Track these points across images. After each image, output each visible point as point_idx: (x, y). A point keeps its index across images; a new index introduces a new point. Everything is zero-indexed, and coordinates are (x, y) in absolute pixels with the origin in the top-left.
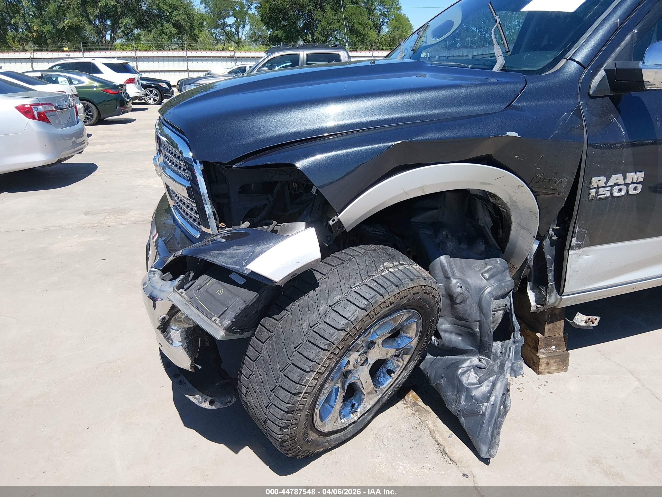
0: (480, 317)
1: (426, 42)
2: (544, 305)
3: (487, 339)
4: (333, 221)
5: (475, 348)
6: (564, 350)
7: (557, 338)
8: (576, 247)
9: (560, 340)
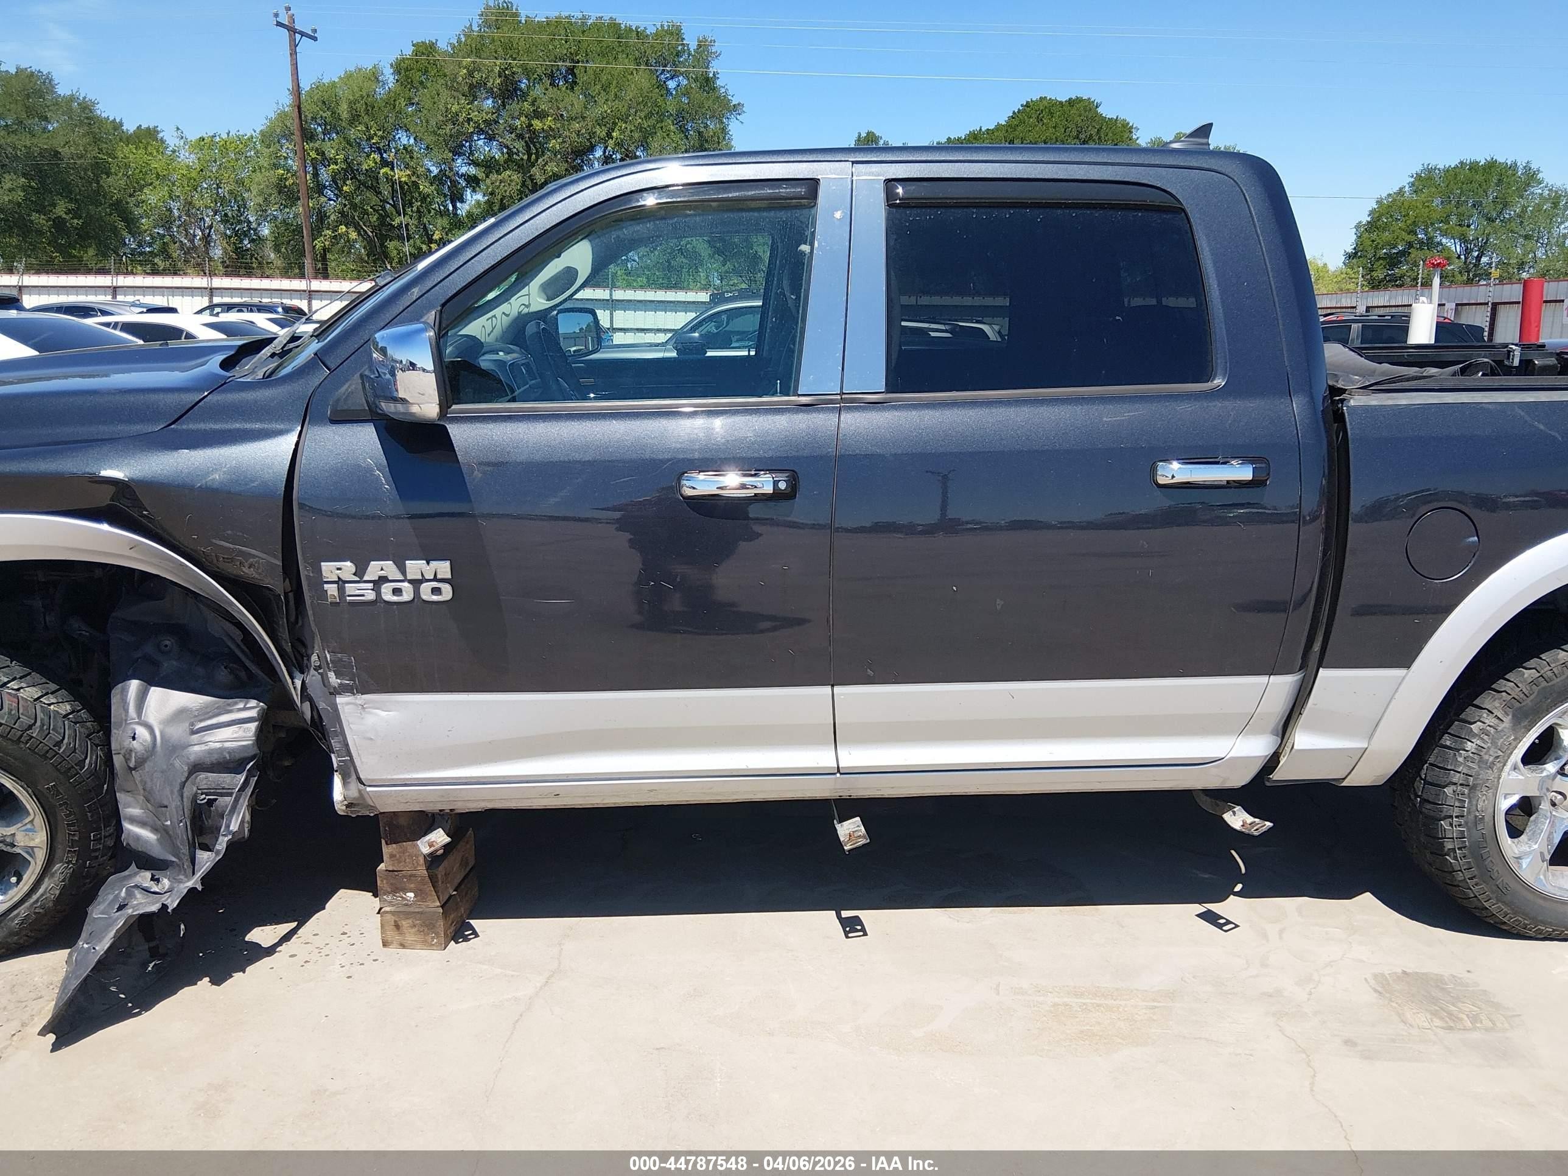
1: (527, 306)
6: (434, 905)
7: (414, 876)
8: (343, 690)
9: (422, 882)
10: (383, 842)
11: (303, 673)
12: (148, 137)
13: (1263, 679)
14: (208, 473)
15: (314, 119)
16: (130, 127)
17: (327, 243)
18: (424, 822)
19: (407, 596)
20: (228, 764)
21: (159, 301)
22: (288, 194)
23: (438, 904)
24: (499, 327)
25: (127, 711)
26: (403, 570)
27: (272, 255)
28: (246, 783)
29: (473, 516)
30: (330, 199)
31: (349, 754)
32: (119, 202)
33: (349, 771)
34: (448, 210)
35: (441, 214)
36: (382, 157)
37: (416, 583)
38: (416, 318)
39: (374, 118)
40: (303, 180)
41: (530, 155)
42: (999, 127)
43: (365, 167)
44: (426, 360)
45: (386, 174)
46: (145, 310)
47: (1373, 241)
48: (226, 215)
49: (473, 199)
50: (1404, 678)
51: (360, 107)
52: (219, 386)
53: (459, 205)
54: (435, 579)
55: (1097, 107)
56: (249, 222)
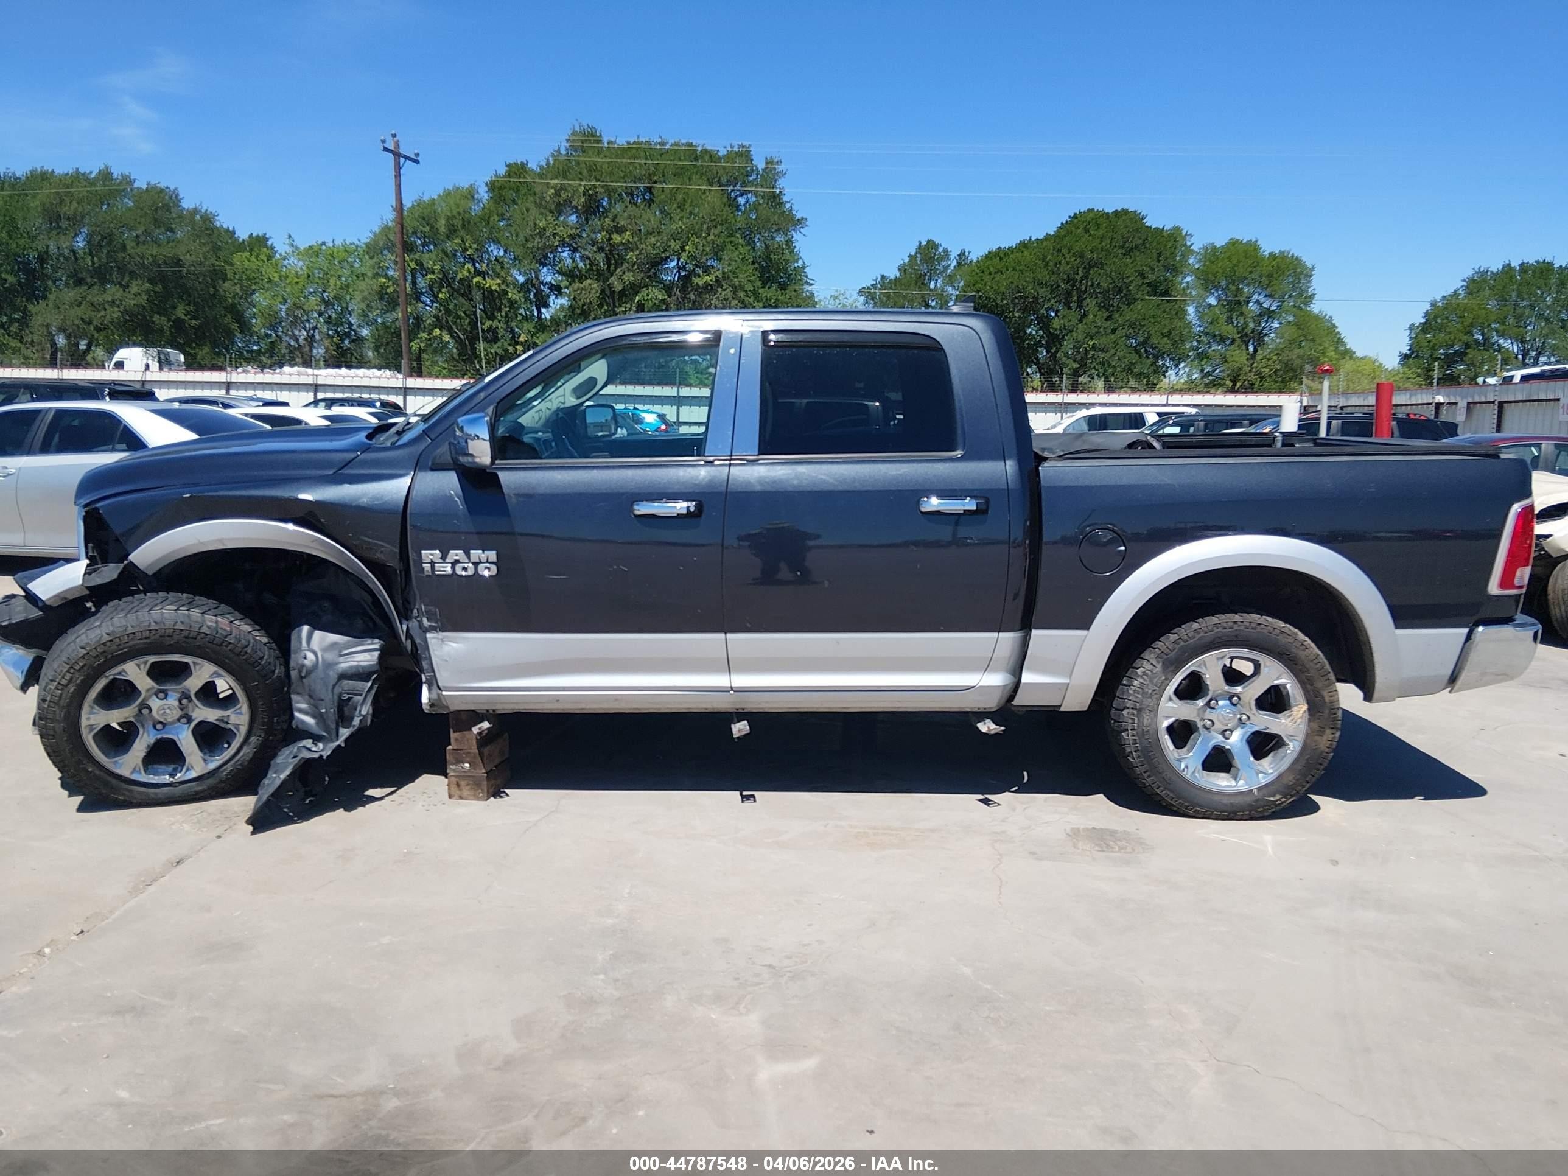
6: (481, 772)
7: (469, 753)
8: (431, 629)
9: (475, 757)
10: (451, 731)
11: (407, 620)
12: (259, 242)
13: (995, 635)
14: (360, 498)
15: (415, 233)
16: (242, 235)
17: (422, 345)
18: (476, 717)
19: (470, 572)
20: (360, 675)
21: (269, 395)
22: (391, 302)
23: (484, 771)
24: (543, 417)
25: (300, 643)
26: (468, 555)
27: (370, 354)
28: (371, 688)
29: (513, 534)
30: (426, 305)
31: (433, 671)
32: (233, 306)
33: (433, 682)
34: (533, 315)
35: (526, 318)
36: (475, 268)
37: (476, 564)
38: (482, 410)
39: (469, 232)
40: (403, 288)
41: (609, 264)
42: (1048, 237)
43: (460, 276)
44: (485, 434)
45: (478, 284)
46: (261, 404)
47: (1429, 342)
48: (330, 317)
49: (557, 304)
50: (1086, 637)
51: (458, 222)
52: (366, 449)
53: (543, 310)
54: (487, 562)
55: (1143, 219)
56: (351, 325)
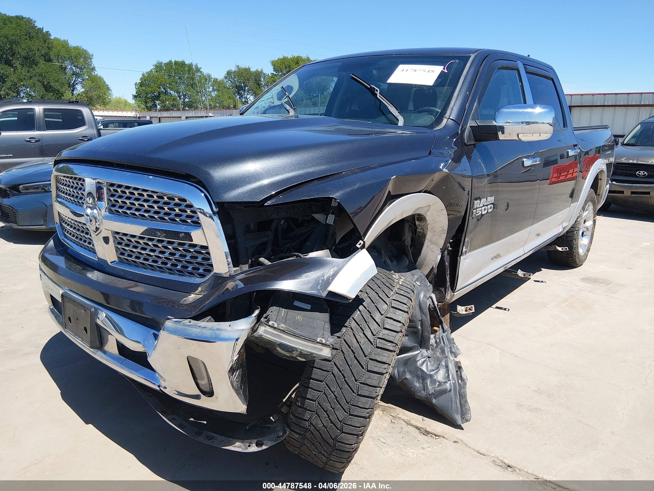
0: (421, 317)
2: (443, 302)
3: (427, 334)
4: (360, 244)
5: (417, 344)
19: (486, 211)
26: (487, 200)
37: (488, 206)
